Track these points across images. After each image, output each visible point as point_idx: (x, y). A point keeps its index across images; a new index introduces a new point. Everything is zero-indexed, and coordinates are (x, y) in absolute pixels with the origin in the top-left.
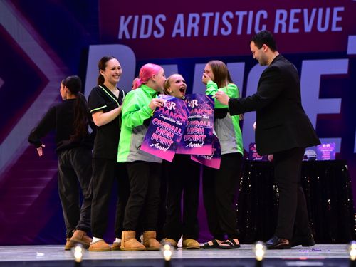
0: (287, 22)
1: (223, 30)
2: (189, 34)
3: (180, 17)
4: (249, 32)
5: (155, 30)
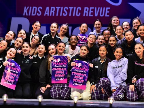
1: (64, 14)
2: (51, 15)
3: (48, 8)
4: (74, 15)
5: (38, 13)
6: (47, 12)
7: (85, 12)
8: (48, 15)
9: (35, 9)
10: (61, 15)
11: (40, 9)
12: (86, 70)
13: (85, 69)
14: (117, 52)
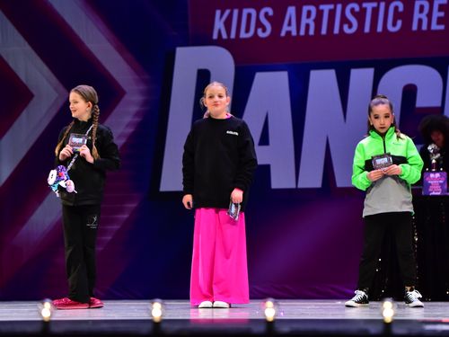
0: (430, 16)
1: (346, 27)
2: (302, 33)
4: (380, 29)
5: (260, 27)
6: (290, 24)
7: (417, 16)
8: (294, 33)
10: (336, 31)
11: (266, 14)
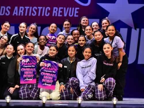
1: (33, 14)
2: (19, 15)
3: (16, 8)
4: (43, 15)
5: (6, 12)
6: (16, 12)
7: (54, 12)
8: (17, 15)
9: (3, 9)
10: (30, 15)
11: (8, 9)
12: (56, 70)
13: (54, 69)
14: (86, 52)
